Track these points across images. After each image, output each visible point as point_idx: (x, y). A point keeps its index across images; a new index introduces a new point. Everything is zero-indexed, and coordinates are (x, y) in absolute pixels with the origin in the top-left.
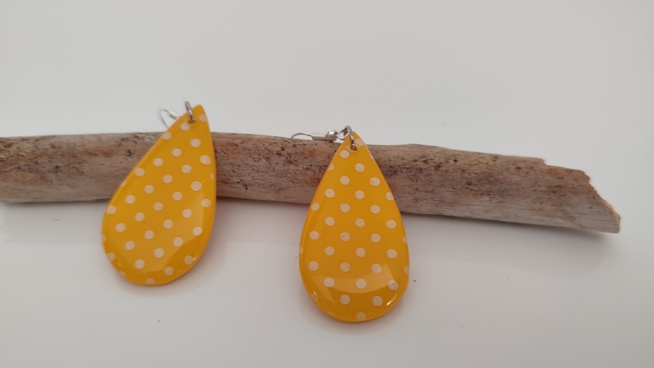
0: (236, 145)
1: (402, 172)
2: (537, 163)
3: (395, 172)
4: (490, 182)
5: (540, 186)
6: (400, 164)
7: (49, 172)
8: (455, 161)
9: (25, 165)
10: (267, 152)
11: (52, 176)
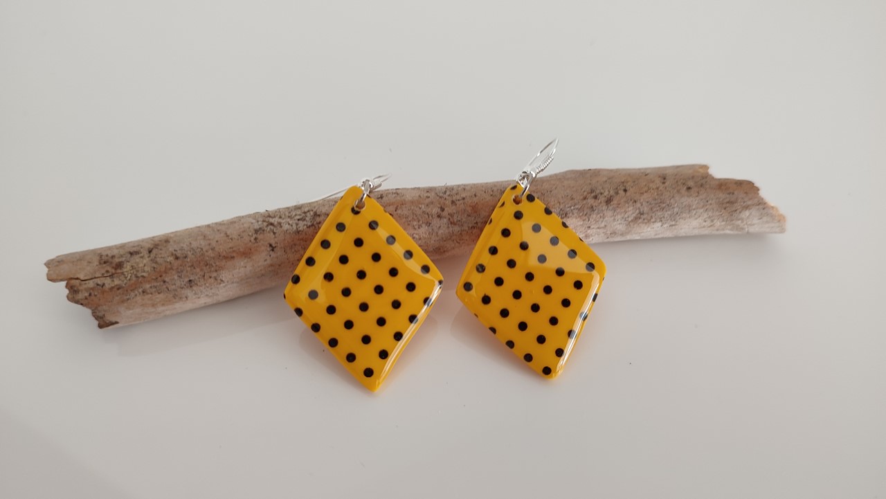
1: (574, 213)
4: (663, 208)
7: (182, 288)
8: (625, 191)
9: (151, 287)
10: (427, 217)
11: (188, 292)
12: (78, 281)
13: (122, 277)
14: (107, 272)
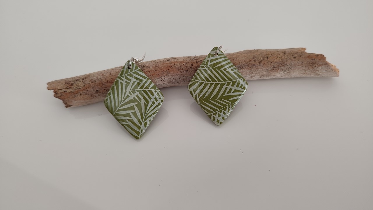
0: (172, 67)
1: (245, 67)
2: (303, 53)
3: (242, 67)
4: (283, 65)
5: (304, 64)
6: (244, 64)
7: (94, 93)
8: (267, 58)
9: (83, 93)
10: (186, 68)
11: (96, 95)
12: (57, 90)
13: (73, 89)
14: (68, 87)
